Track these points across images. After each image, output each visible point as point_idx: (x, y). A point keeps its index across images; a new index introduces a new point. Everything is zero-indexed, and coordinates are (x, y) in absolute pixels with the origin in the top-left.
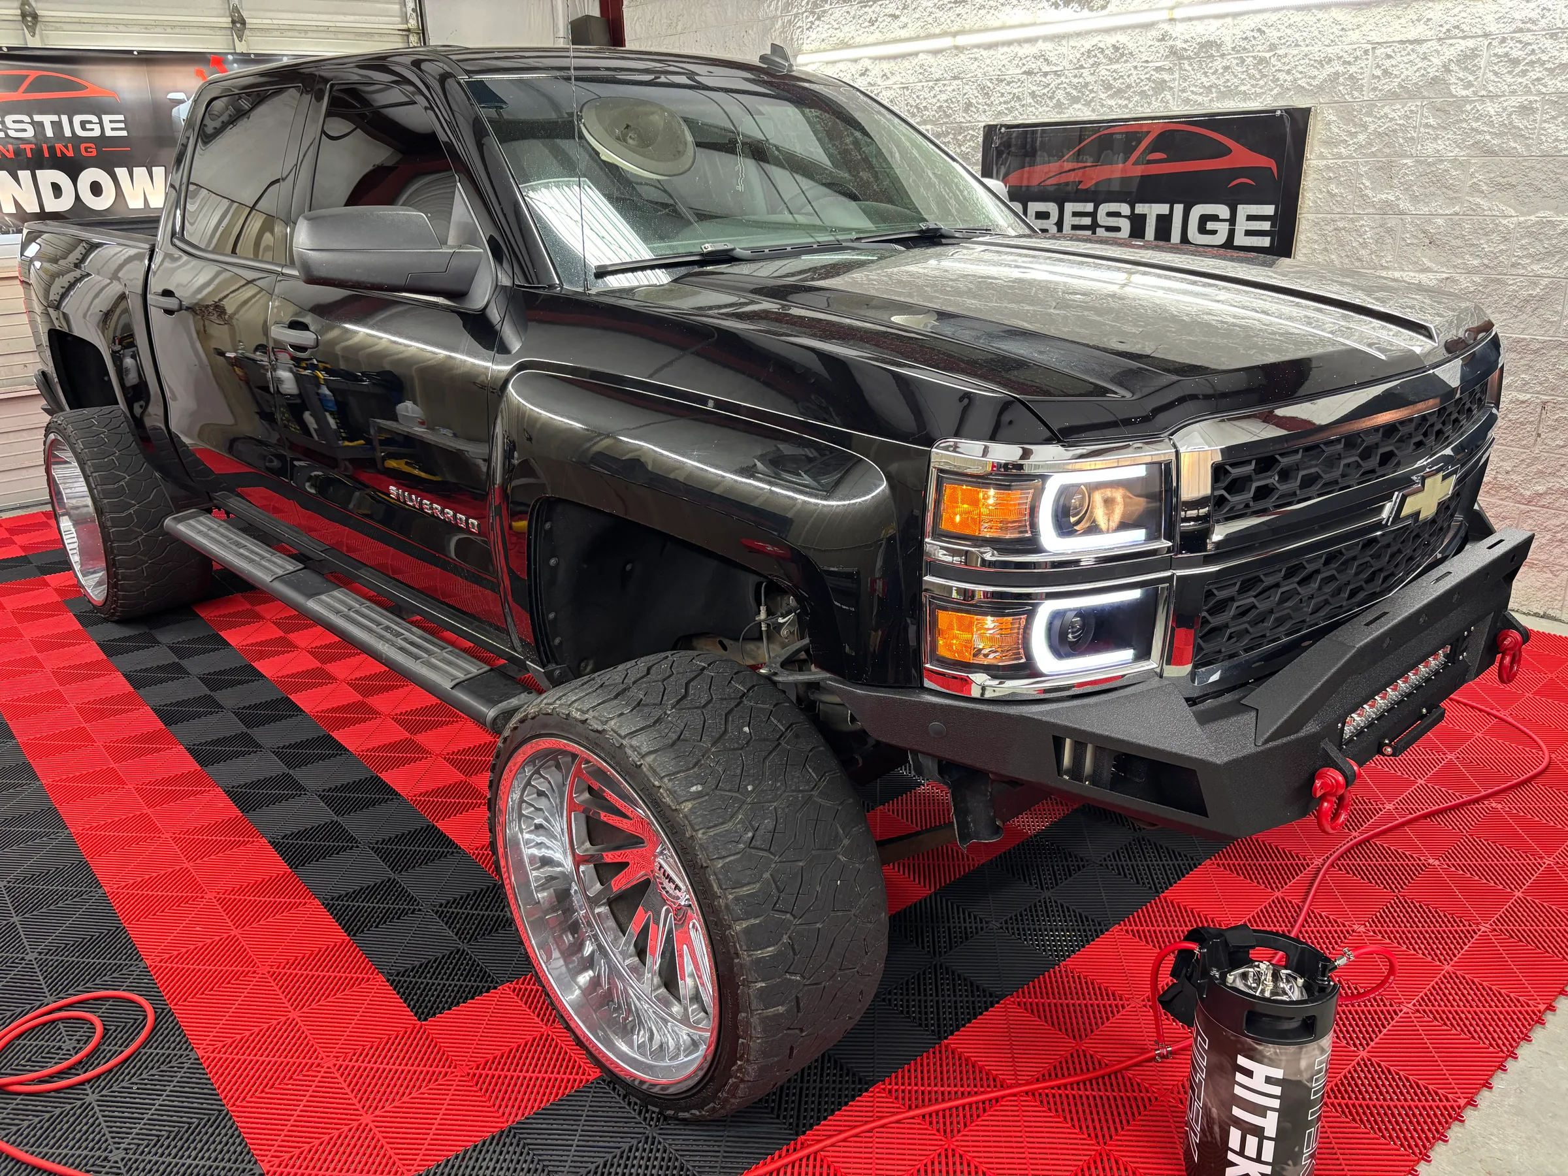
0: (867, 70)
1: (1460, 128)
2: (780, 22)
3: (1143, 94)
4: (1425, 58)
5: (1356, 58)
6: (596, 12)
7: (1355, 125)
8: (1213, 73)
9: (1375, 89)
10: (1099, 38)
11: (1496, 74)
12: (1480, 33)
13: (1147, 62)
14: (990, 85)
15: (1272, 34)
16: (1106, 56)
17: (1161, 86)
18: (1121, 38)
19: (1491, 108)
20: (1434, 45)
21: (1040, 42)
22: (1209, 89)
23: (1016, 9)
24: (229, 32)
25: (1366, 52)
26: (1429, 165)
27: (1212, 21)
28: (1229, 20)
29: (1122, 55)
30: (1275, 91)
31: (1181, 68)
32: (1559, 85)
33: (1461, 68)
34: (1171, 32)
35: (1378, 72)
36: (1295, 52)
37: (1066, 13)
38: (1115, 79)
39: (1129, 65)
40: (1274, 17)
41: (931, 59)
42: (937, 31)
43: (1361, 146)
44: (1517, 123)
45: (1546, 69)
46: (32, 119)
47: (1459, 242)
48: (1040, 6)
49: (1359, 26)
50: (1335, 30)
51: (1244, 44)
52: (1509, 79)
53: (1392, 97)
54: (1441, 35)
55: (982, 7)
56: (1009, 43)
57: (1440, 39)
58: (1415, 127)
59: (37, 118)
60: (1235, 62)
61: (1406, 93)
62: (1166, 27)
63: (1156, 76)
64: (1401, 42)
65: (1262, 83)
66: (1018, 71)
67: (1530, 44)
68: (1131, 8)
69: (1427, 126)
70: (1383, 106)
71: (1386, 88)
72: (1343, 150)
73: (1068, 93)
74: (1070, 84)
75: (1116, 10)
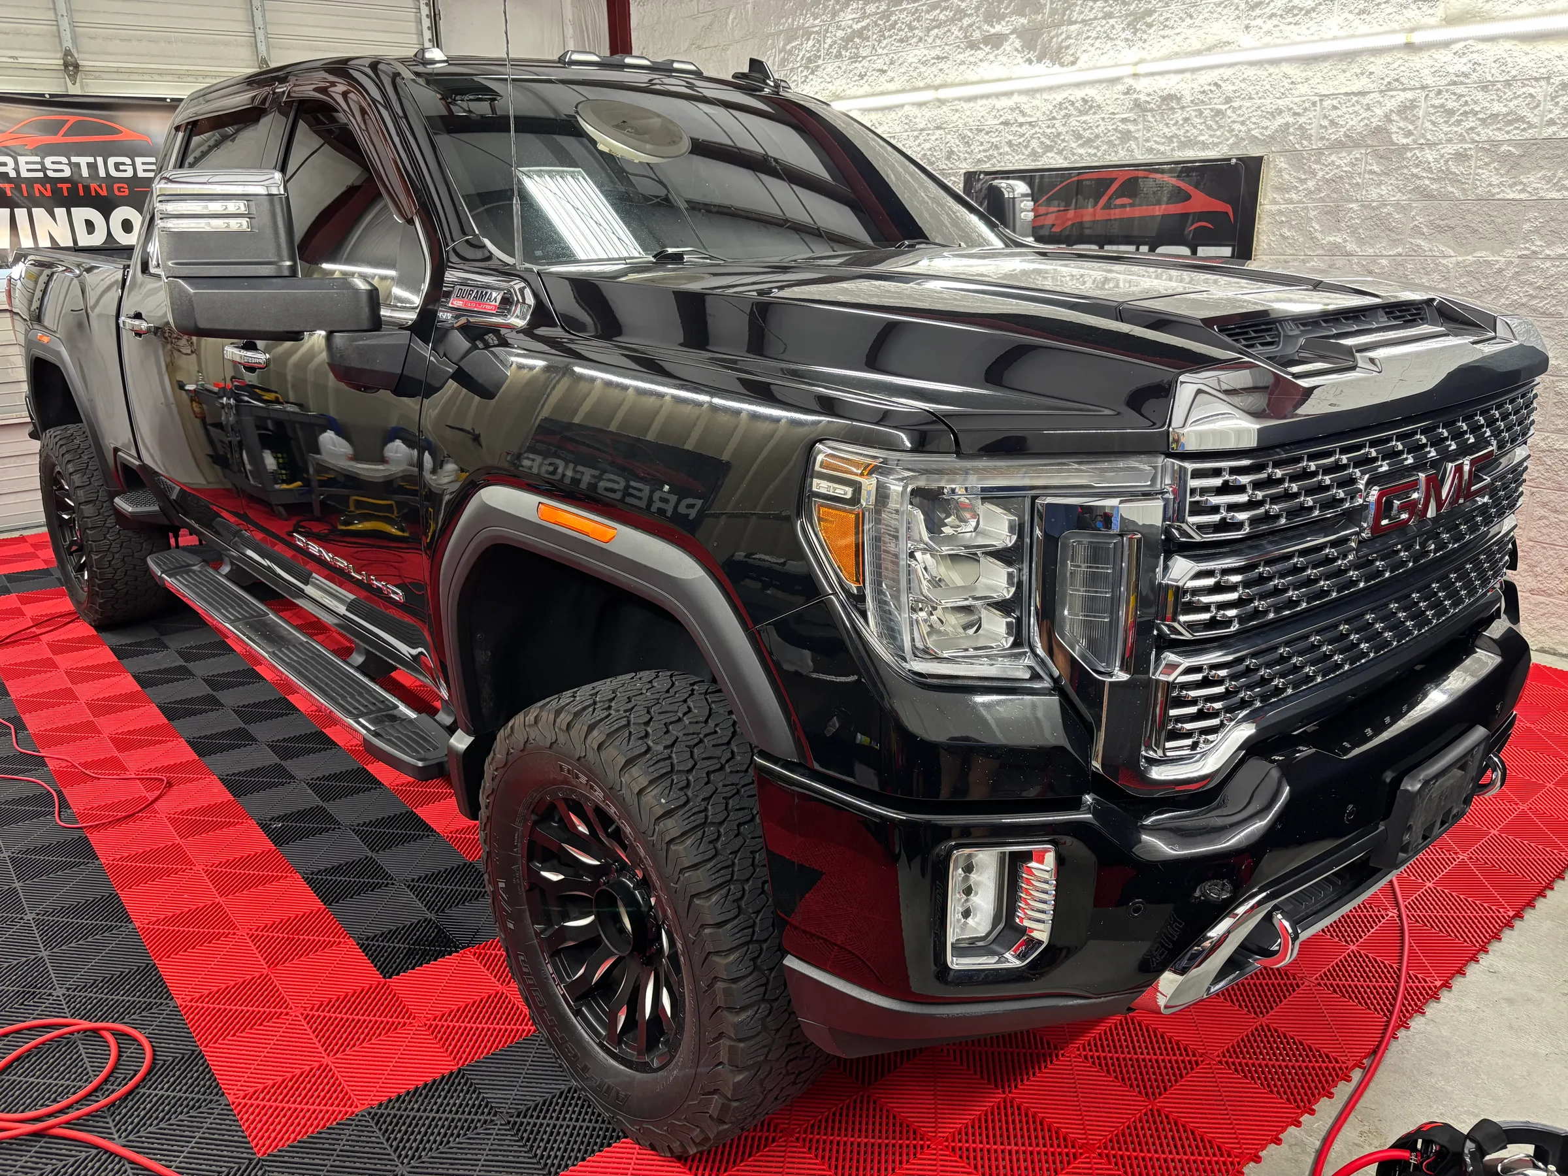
3: (1110, 143)
4: (1368, 109)
5: (1305, 109)
7: (1305, 173)
8: (1175, 124)
9: (1322, 138)
10: (1070, 92)
11: (1433, 123)
12: (1418, 85)
13: (1113, 113)
14: (970, 134)
15: (1228, 88)
16: (1076, 109)
17: (1126, 136)
18: (1091, 92)
19: (1430, 155)
20: (1376, 96)
21: (1016, 95)
22: (1170, 139)
23: (993, 65)
25: (1314, 104)
26: (1374, 209)
27: (1172, 76)
28: (1188, 75)
29: (1091, 107)
31: (1145, 120)
32: (1491, 133)
33: (1401, 118)
34: (1135, 86)
35: (1326, 123)
36: (1249, 104)
37: (1039, 68)
38: (1084, 130)
39: (1097, 117)
40: (1228, 72)
41: (915, 110)
42: (921, 84)
43: (1311, 192)
44: (1454, 169)
45: (1479, 119)
48: (1015, 62)
49: (1307, 80)
50: (1285, 83)
51: (1202, 97)
52: (1445, 128)
53: (1338, 146)
54: (1383, 87)
55: (963, 63)
56: (987, 96)
57: (1381, 91)
58: (1359, 174)
60: (1194, 114)
61: (1350, 142)
62: (1130, 81)
63: (1122, 126)
64: (1346, 94)
65: (1218, 133)
66: (996, 122)
67: (1463, 96)
68: (1099, 64)
69: (1372, 172)
70: (1330, 154)
71: (1333, 137)
72: (1294, 196)
73: (1042, 143)
74: (1044, 133)
75: (1085, 66)
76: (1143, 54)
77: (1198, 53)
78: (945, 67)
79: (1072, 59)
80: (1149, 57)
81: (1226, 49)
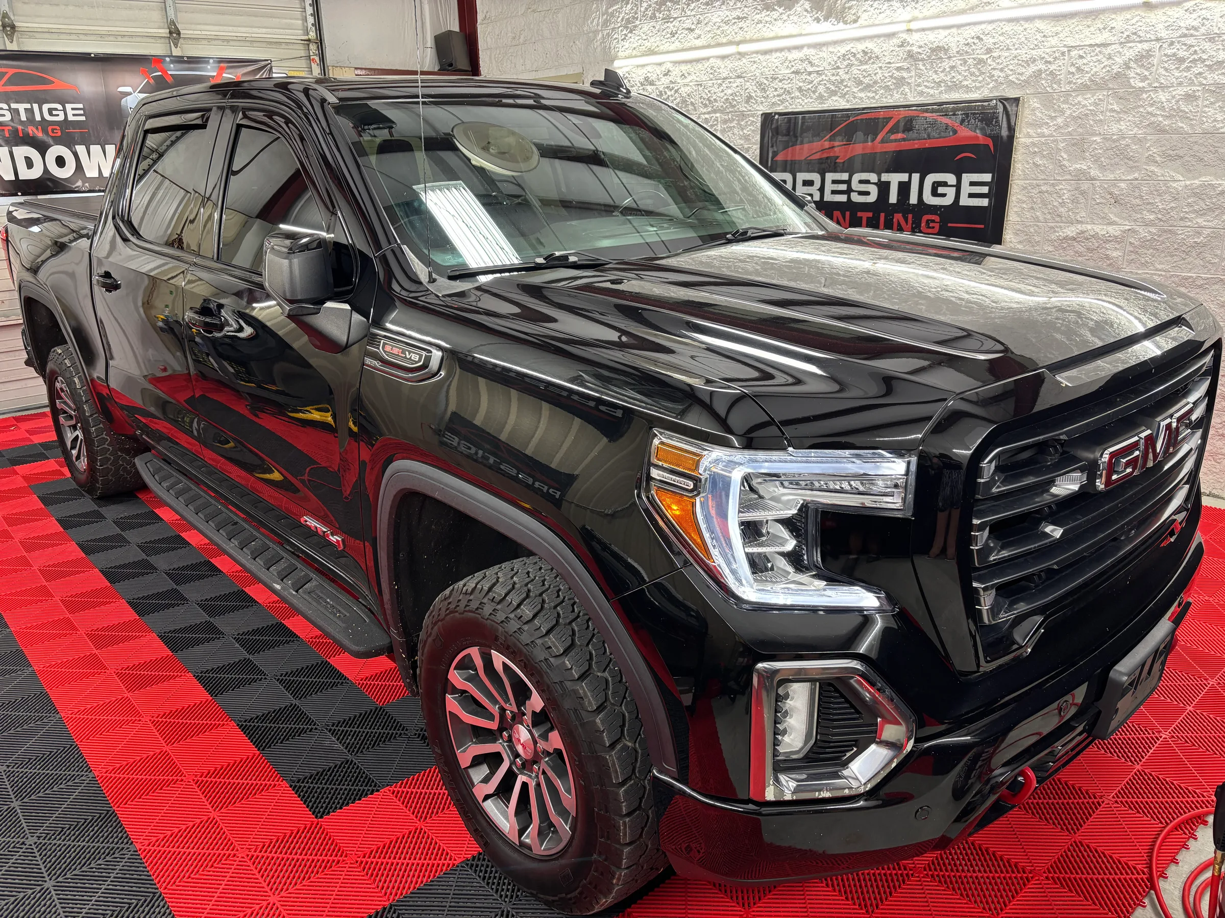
0: (669, 71)
1: (1138, 112)
2: (600, 35)
3: (887, 88)
4: (1110, 58)
5: (1055, 58)
6: (456, 28)
7: (1055, 111)
8: (942, 72)
9: (1070, 83)
10: (852, 45)
11: (1166, 70)
12: (1153, 38)
13: (890, 63)
14: (766, 82)
15: (988, 41)
16: (857, 59)
17: (901, 82)
18: (869, 45)
19: (1163, 96)
20: (1117, 47)
21: (805, 49)
22: (938, 84)
23: (786, 23)
24: (167, 41)
25: (1063, 54)
26: (1114, 141)
27: (940, 31)
28: (954, 30)
29: (870, 58)
30: (991, 85)
31: (916, 68)
32: (1216, 77)
33: (1138, 66)
34: (908, 39)
35: (1073, 69)
36: (1007, 54)
37: (826, 26)
39: (875, 66)
40: (990, 27)
41: (719, 62)
42: (725, 41)
43: (1060, 127)
44: (1183, 107)
45: (1206, 66)
46: (9, 106)
47: (1138, 201)
48: (805, 20)
49: (1057, 34)
50: (1038, 37)
51: (966, 48)
52: (1177, 74)
53: (1085, 88)
54: (1123, 40)
55: (760, 22)
56: (781, 50)
57: (1121, 43)
58: (1102, 112)
59: (13, 106)
60: (959, 62)
61: (1095, 85)
62: (904, 36)
63: (897, 74)
64: (1091, 45)
65: (980, 78)
66: (788, 71)
67: (1193, 46)
68: (877, 22)
69: (1112, 110)
70: (1077, 96)
71: (1080, 81)
72: (1045, 130)
73: (827, 88)
74: (829, 81)
75: (866, 23)
76: (916, 13)
77: (963, 12)
78: (744, 26)
79: (854, 17)
80: (920, 16)
81: (986, 8)
